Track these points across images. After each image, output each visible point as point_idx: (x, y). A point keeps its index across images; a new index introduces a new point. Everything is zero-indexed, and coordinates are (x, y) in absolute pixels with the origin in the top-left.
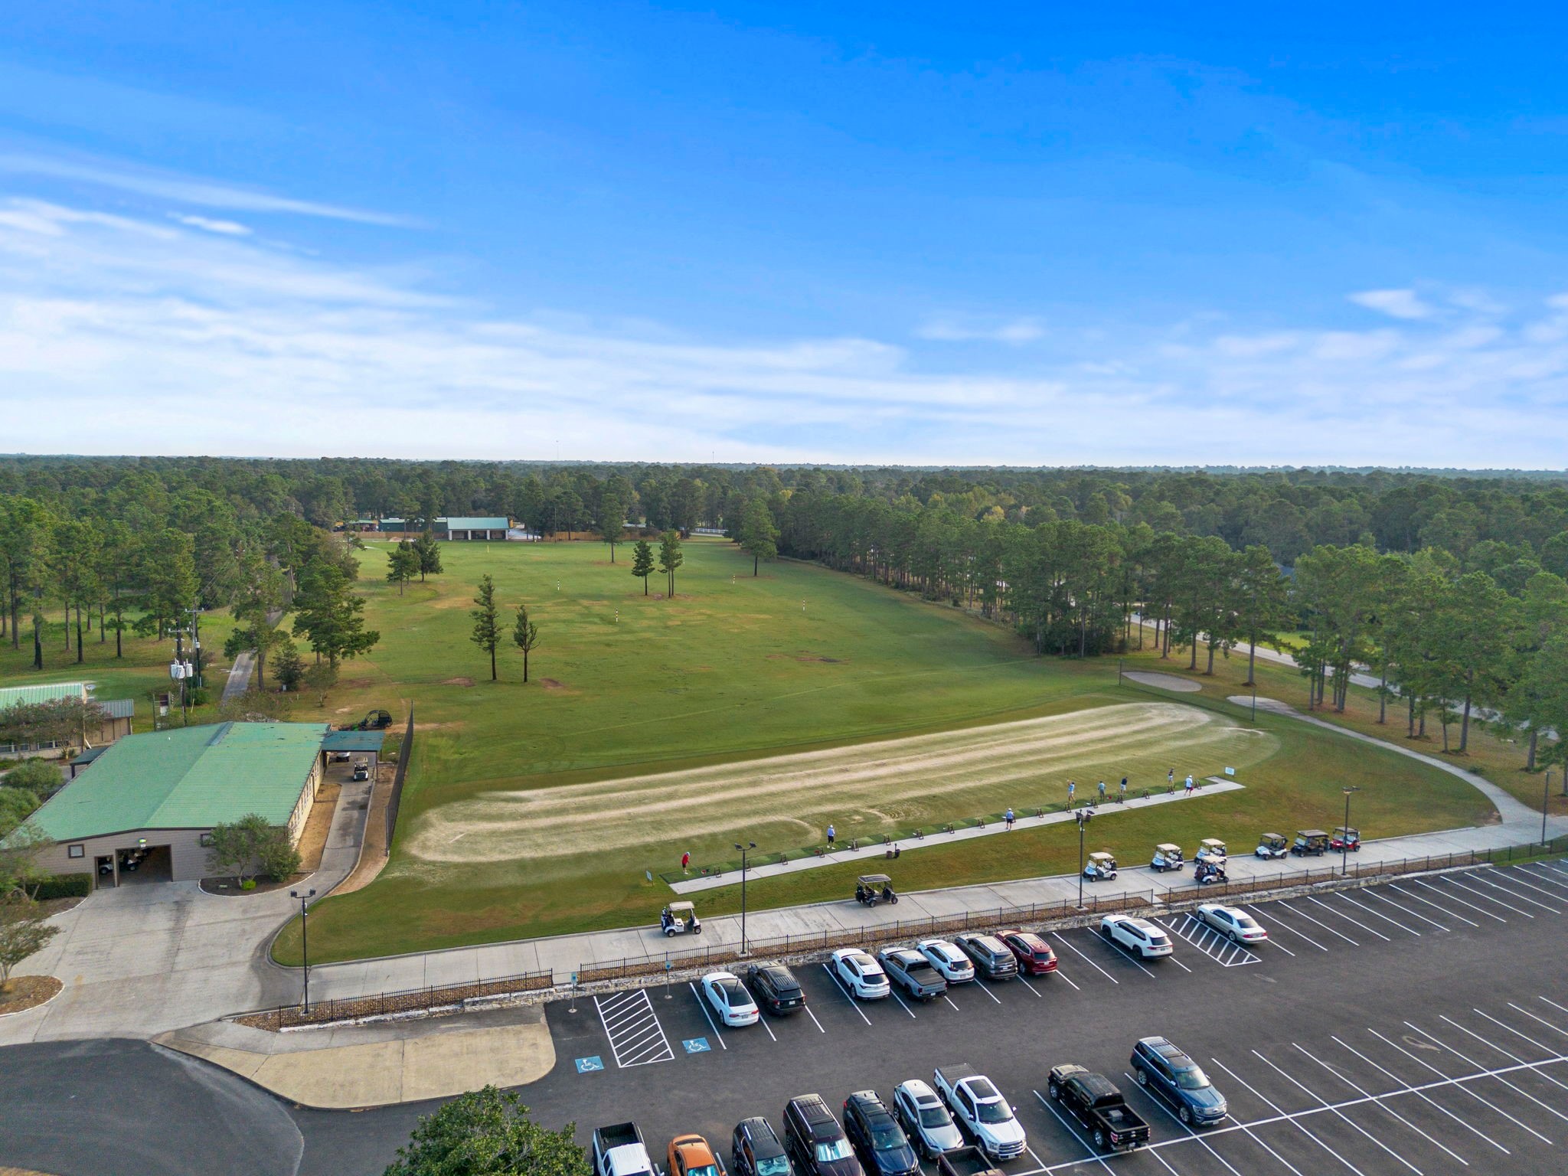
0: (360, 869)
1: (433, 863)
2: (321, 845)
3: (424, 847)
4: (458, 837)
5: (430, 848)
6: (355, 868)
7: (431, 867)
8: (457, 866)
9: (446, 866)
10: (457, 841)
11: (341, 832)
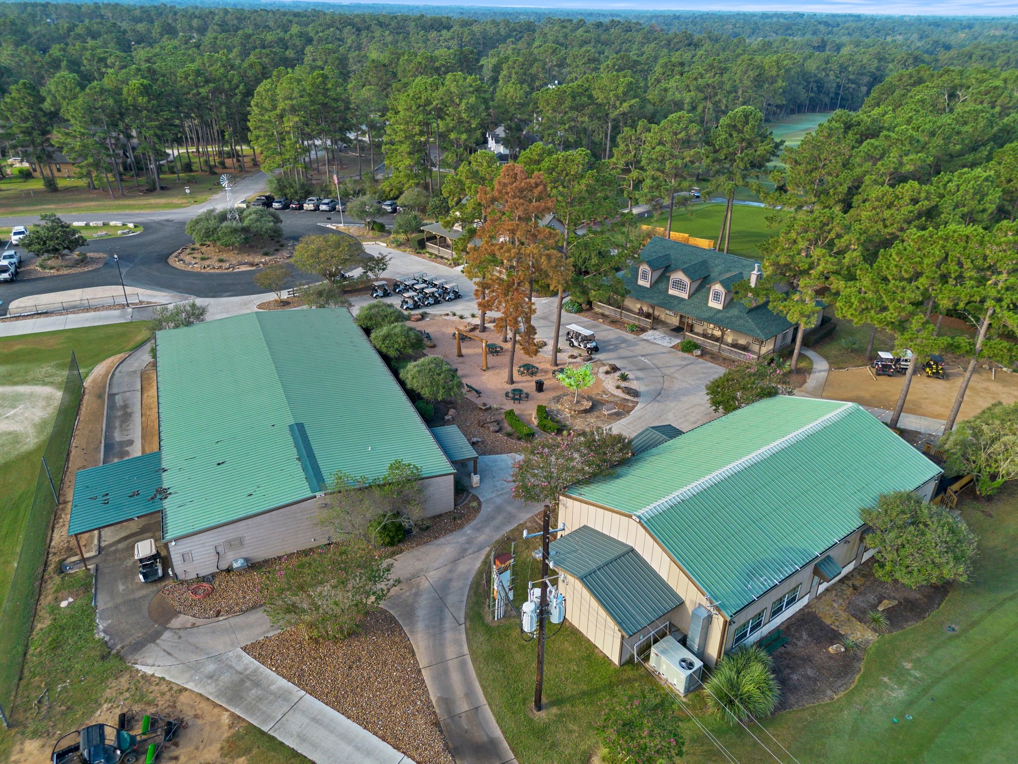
0: (107, 375)
1: (45, 384)
2: (145, 396)
3: (48, 399)
4: (13, 412)
5: (43, 399)
6: (112, 375)
7: (47, 380)
8: (25, 382)
9: (35, 381)
10: (14, 407)
11: (129, 410)
